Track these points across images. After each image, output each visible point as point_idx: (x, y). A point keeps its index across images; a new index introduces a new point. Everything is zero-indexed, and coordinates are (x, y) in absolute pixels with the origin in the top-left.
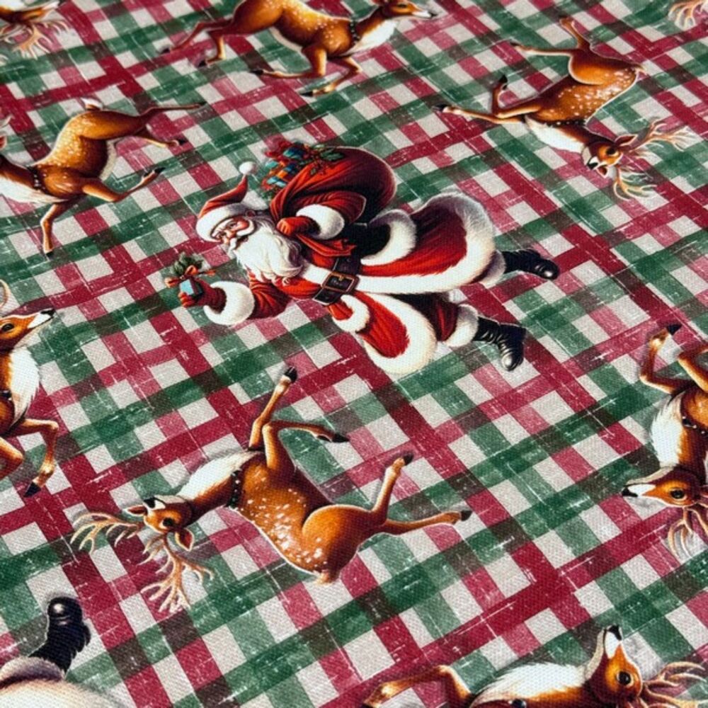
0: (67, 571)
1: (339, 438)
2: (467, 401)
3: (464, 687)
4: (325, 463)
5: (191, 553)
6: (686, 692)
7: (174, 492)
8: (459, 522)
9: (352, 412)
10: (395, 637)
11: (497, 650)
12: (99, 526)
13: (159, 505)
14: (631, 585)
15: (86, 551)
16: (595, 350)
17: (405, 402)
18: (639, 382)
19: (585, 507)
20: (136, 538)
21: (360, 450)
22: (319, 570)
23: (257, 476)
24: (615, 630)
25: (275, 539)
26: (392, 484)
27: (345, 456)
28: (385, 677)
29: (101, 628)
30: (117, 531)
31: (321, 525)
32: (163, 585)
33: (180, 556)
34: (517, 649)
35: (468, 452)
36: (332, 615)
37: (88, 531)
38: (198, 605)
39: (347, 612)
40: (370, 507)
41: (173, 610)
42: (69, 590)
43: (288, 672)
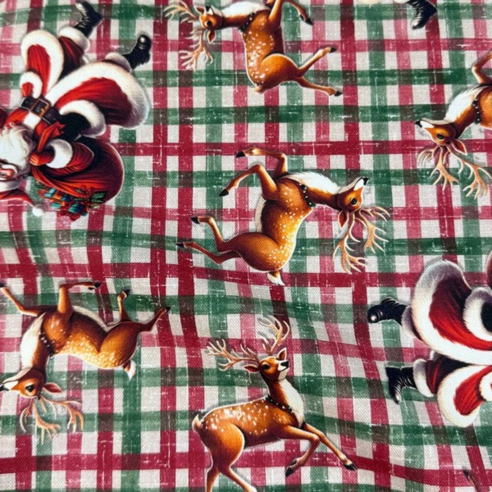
0: (155, 24)
1: (309, 21)
2: (381, 34)
3: (286, 167)
4: (295, 31)
5: (211, 45)
6: (375, 222)
7: (220, 8)
8: (333, 96)
9: (324, 10)
10: (272, 131)
11: (310, 161)
12: (180, 8)
13: (210, 12)
14: (388, 165)
15: (167, 18)
16: (462, 40)
17: (352, 18)
18: (470, 69)
19: (394, 119)
20: (191, 24)
21: (315, 32)
22: (258, 84)
23: (261, 21)
24: (365, 180)
25: (249, 58)
26: (317, 59)
27: (306, 32)
28: (257, 145)
29: (155, 59)
31: (273, 62)
32: (190, 54)
33: (204, 44)
34: (319, 164)
35: (363, 61)
36: (251, 108)
37: (173, 9)
38: (199, 71)
39: (259, 109)
40: (299, 66)
41: (188, 68)
42: (151, 34)
43: (220, 122)
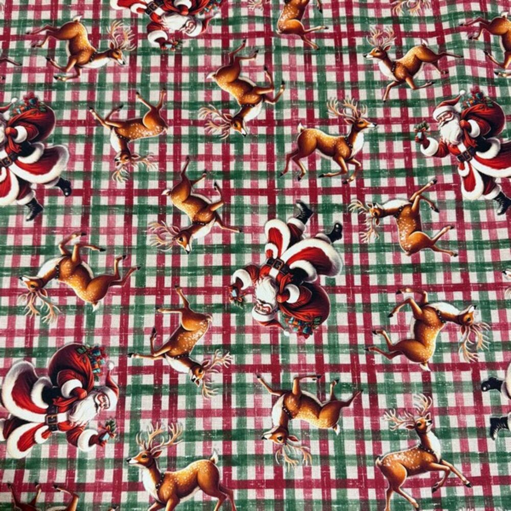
0: (344, 215)
1: (437, 210)
2: (479, 219)
3: (427, 300)
4: (428, 216)
5: (378, 228)
6: (482, 332)
7: (382, 204)
8: (453, 257)
9: (446, 203)
10: (417, 278)
11: (441, 295)
12: (358, 205)
13: (376, 207)
14: (488, 297)
15: (351, 212)
17: (462, 208)
19: (490, 270)
20: (365, 215)
21: (440, 217)
22: (407, 251)
23: (407, 211)
24: (475, 307)
25: (401, 235)
26: (443, 234)
27: (435, 217)
28: (409, 287)
29: (345, 237)
30: (362, 209)
32: (365, 234)
33: (374, 227)
34: (447, 297)
35: (469, 235)
36: (404, 265)
37: (354, 205)
38: (372, 244)
39: (408, 266)
40: (432, 238)
41: (365, 242)
42: (342, 222)
43: (385, 273)
